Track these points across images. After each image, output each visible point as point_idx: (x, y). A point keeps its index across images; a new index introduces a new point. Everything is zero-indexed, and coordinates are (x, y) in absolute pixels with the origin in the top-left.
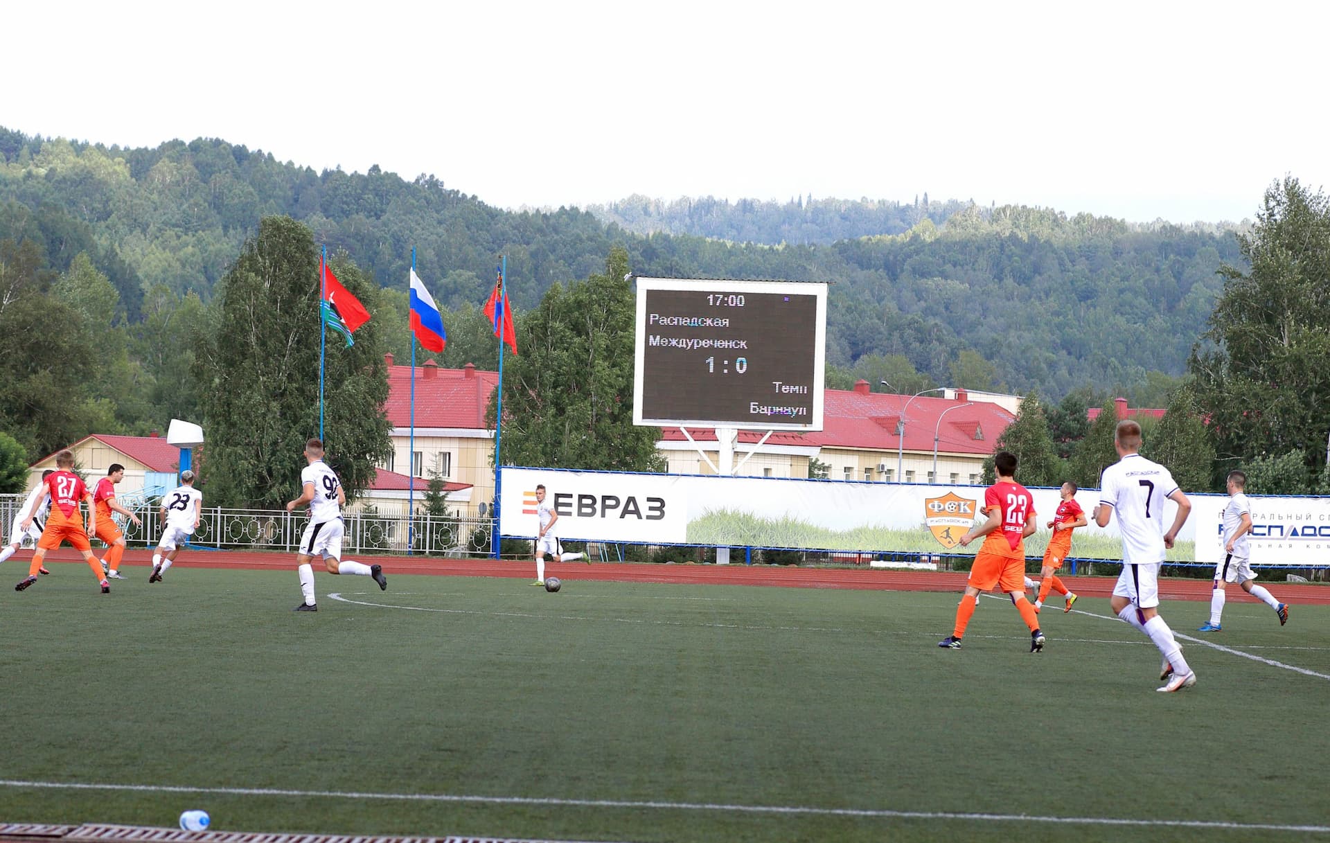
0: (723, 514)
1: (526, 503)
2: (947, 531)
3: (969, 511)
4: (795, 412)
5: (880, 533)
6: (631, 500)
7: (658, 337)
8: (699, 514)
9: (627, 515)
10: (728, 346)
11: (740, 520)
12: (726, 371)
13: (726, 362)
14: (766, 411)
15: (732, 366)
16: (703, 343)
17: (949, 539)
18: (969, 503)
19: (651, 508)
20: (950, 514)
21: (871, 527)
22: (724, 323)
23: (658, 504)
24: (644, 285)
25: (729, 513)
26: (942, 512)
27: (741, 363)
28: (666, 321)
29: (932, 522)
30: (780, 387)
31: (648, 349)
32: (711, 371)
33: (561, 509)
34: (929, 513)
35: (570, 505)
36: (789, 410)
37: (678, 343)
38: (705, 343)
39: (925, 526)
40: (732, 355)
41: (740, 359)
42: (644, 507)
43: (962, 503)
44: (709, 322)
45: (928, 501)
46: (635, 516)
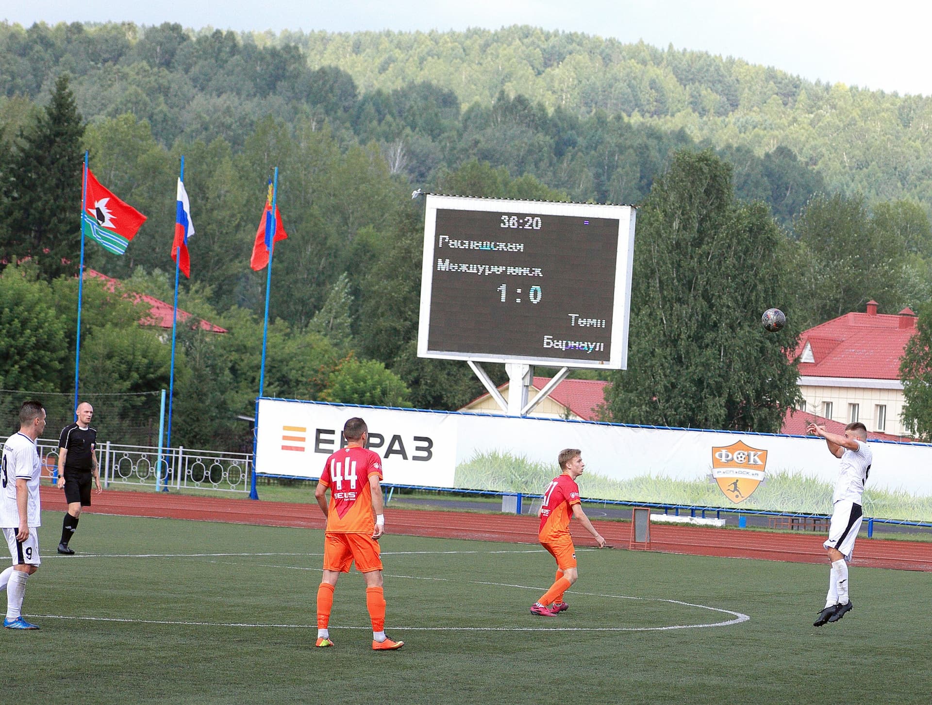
0: (494, 457)
1: (285, 438)
2: (735, 484)
3: (760, 462)
4: (591, 347)
5: (662, 483)
6: (396, 438)
7: (447, 261)
8: (469, 456)
9: (391, 455)
10: (522, 273)
11: (511, 464)
12: (518, 301)
13: (519, 291)
14: (561, 345)
15: (526, 293)
16: (495, 269)
17: (736, 493)
18: (759, 453)
19: (418, 449)
20: (739, 465)
21: (653, 477)
22: (518, 247)
23: (425, 444)
24: (434, 203)
25: (501, 456)
26: (730, 463)
27: (536, 292)
28: (455, 244)
29: (719, 473)
30: (577, 319)
31: (437, 275)
32: (503, 299)
33: (322, 446)
34: (716, 463)
35: (332, 442)
36: (585, 345)
37: (468, 268)
38: (498, 270)
39: (712, 478)
40: (526, 283)
41: (534, 287)
42: (410, 447)
43: (752, 453)
44: (502, 246)
45: (715, 449)
46: (401, 456)
